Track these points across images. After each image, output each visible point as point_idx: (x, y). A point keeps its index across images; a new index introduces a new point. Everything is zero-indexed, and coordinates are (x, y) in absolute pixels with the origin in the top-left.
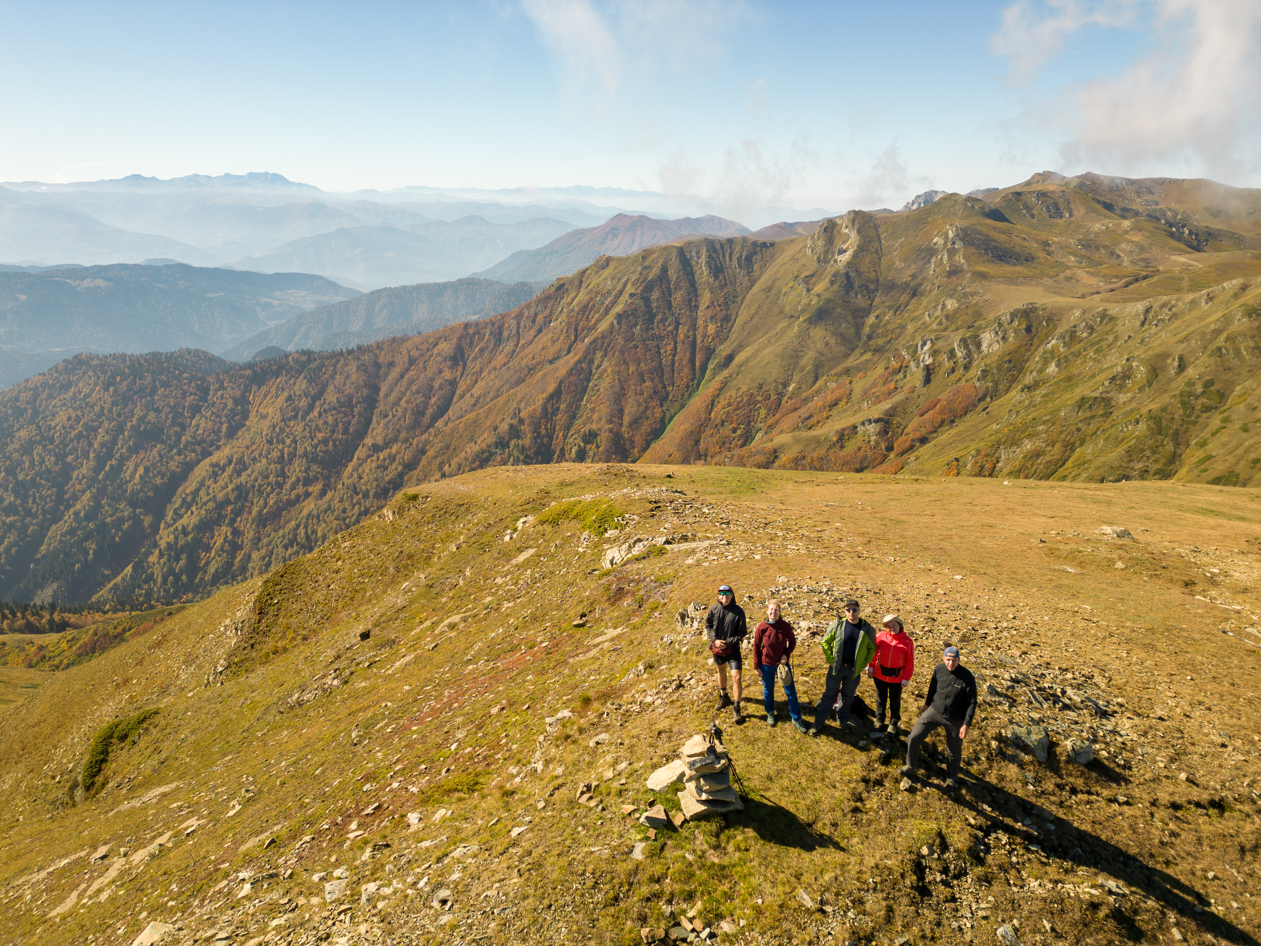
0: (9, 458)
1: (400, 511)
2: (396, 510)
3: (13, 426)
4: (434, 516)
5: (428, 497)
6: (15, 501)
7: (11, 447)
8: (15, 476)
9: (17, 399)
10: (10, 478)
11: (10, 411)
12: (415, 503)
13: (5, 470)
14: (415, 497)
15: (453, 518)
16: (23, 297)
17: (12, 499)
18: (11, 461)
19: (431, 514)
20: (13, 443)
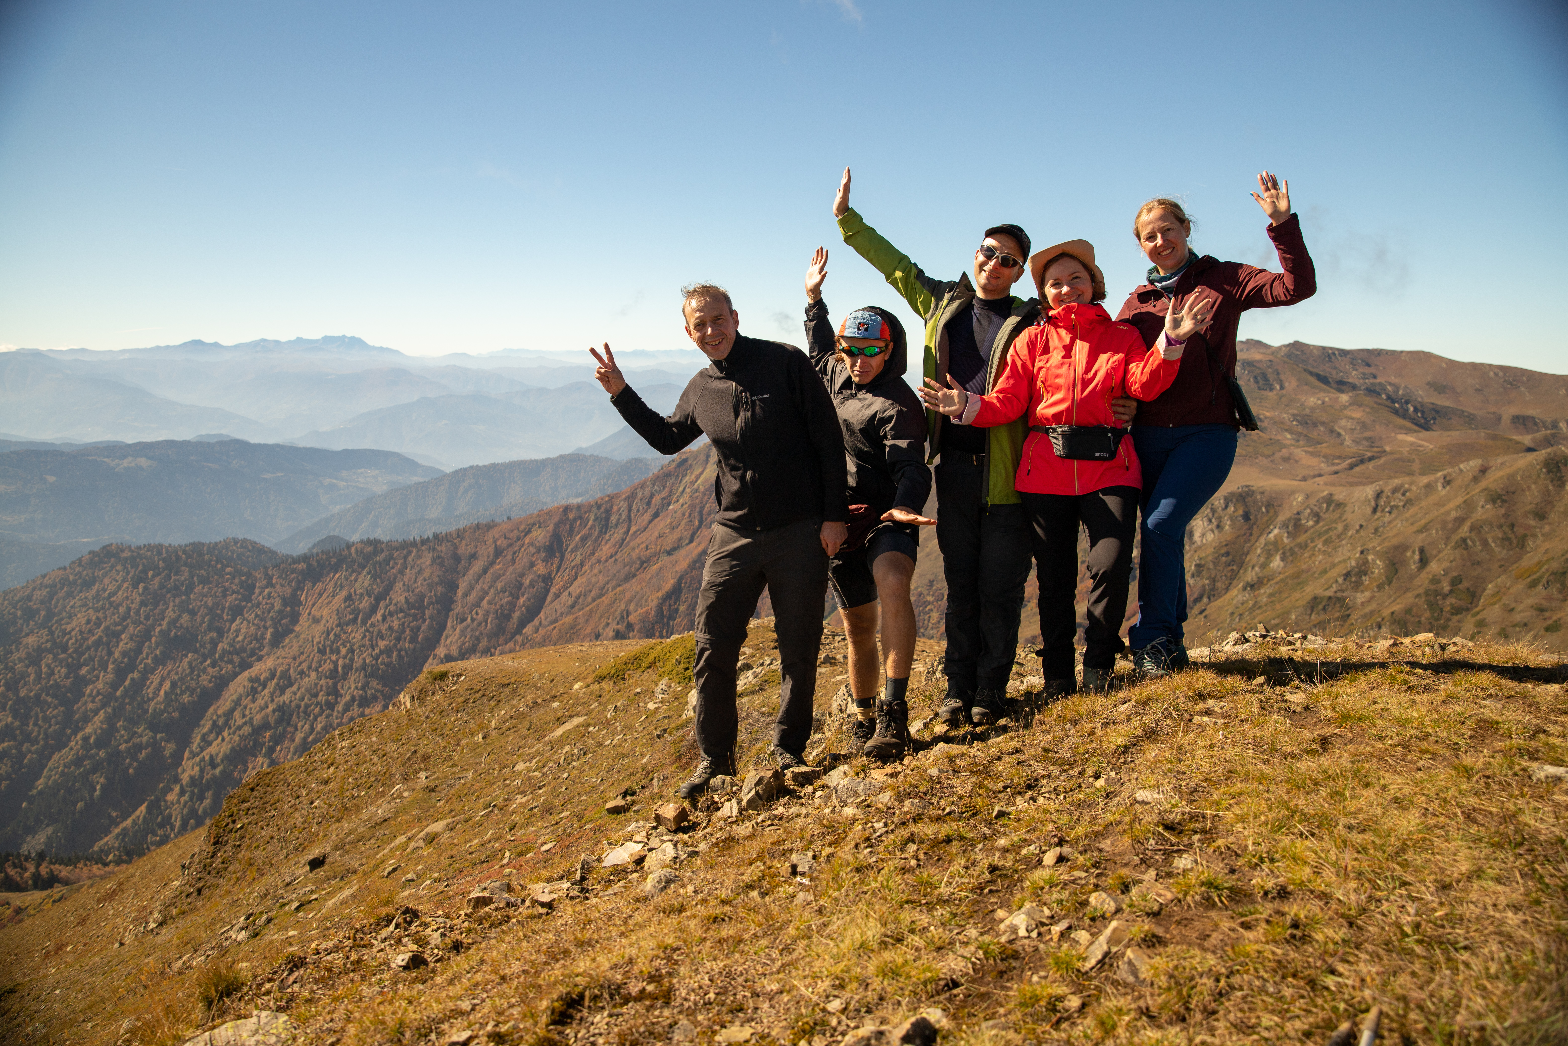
0: (12, 670)
1: (420, 697)
2: (416, 694)
3: (21, 630)
4: (466, 701)
5: (461, 675)
6: (12, 723)
7: (16, 656)
8: (16, 692)
9: (29, 598)
10: (10, 694)
11: (19, 613)
12: (442, 684)
13: (5, 685)
14: (443, 676)
15: (493, 703)
16: (51, 479)
17: (10, 719)
18: (13, 673)
19: (462, 699)
20: (18, 650)
